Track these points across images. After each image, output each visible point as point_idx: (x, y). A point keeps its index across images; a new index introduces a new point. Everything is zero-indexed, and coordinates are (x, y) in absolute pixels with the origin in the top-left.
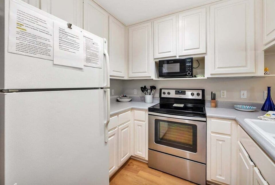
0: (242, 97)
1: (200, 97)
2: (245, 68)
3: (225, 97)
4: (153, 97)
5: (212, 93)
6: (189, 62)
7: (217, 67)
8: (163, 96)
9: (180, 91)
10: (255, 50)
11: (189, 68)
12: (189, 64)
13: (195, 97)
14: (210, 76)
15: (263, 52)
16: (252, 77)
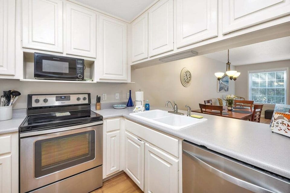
0: (116, 98)
1: (86, 102)
2: (122, 76)
3: (106, 99)
4: (13, 110)
5: (97, 96)
6: (81, 63)
7: (105, 72)
8: (34, 105)
9: (63, 96)
10: (127, 64)
11: (80, 71)
12: (80, 66)
13: (81, 102)
14: (99, 81)
15: (130, 67)
16: (122, 83)
